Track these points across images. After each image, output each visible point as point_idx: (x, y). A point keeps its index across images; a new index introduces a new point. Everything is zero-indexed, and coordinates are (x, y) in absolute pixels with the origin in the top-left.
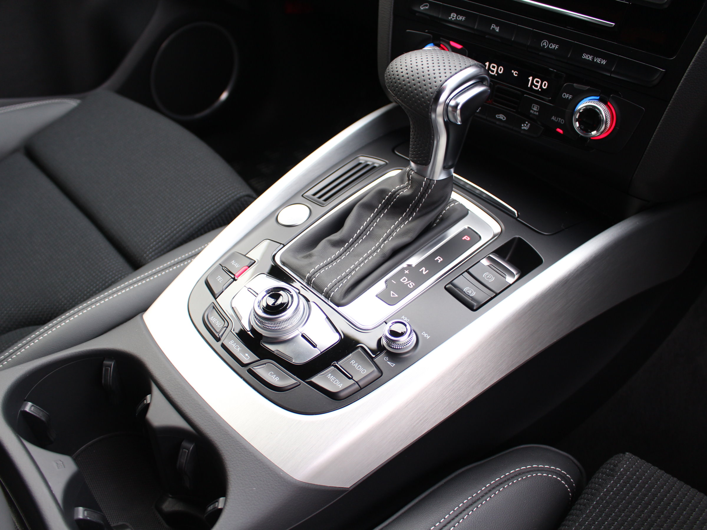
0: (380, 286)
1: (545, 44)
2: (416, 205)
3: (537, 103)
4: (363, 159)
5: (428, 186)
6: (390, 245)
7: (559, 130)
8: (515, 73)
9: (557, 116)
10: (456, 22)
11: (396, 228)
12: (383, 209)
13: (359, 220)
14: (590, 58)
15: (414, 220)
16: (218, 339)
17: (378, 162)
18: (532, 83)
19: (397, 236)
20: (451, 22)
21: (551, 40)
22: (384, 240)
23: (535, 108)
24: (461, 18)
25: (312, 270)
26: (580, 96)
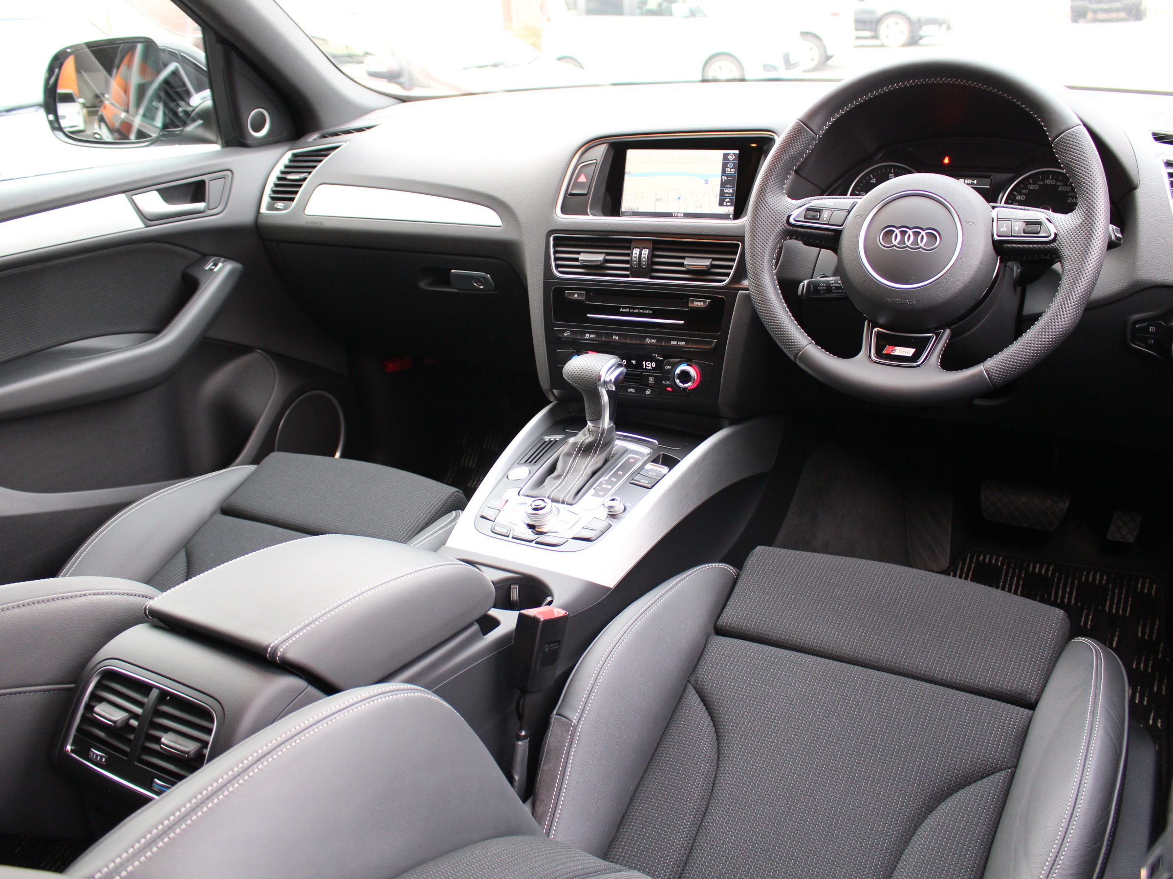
0: (592, 491)
1: (648, 341)
2: (597, 447)
3: (652, 376)
4: (547, 438)
5: (603, 433)
6: (589, 471)
7: (669, 389)
8: (634, 362)
9: (665, 381)
10: (590, 339)
11: (589, 462)
12: (577, 454)
13: (565, 463)
14: (676, 343)
15: (598, 455)
16: (508, 536)
17: (558, 437)
18: (646, 366)
19: (591, 466)
20: (587, 340)
21: (651, 338)
22: (584, 470)
23: (651, 379)
24: (593, 336)
25: (548, 493)
26: (675, 365)
